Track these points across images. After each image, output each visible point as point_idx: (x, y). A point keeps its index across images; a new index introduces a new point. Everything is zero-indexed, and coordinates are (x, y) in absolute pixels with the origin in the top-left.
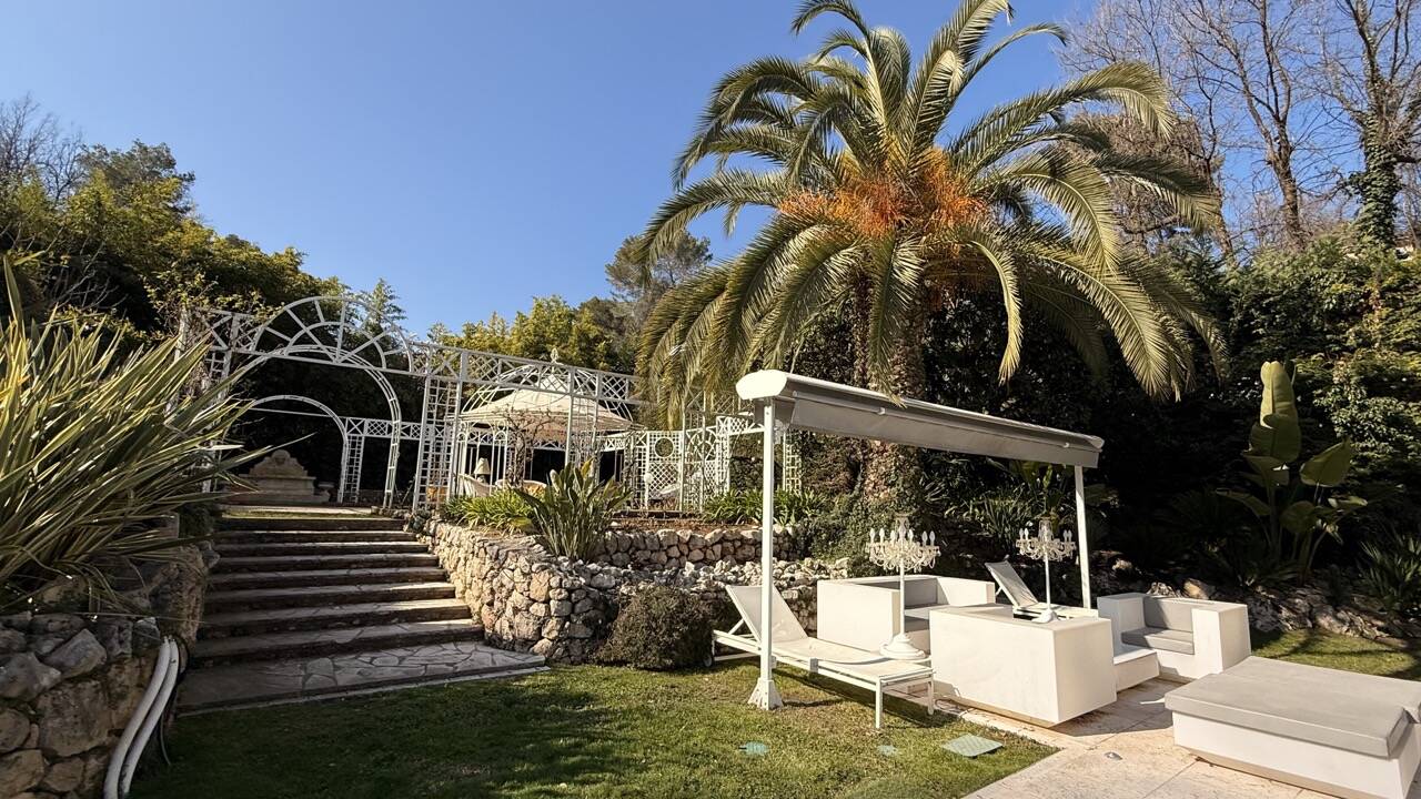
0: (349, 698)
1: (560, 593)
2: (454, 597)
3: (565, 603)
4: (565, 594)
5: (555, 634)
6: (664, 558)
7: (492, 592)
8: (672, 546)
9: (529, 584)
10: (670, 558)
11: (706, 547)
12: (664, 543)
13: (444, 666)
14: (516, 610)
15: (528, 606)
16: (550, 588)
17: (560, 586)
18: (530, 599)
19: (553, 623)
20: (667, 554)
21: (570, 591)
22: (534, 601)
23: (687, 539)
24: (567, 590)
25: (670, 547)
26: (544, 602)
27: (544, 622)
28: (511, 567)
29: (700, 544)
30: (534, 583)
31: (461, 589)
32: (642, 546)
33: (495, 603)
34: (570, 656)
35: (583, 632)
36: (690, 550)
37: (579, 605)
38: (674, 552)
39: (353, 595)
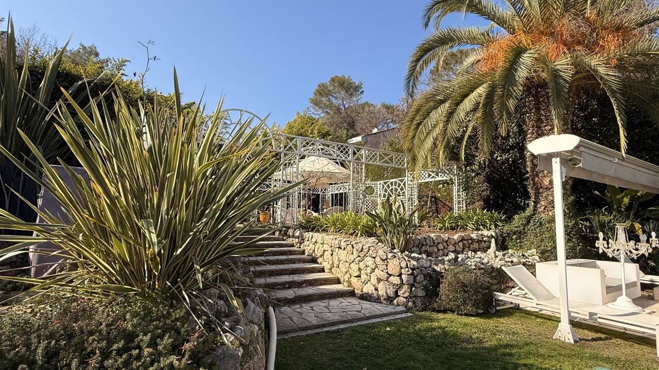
0: (327, 332)
1: (408, 271)
2: (324, 271)
3: (411, 276)
4: (410, 272)
5: (407, 295)
6: (436, 250)
7: (360, 269)
8: (439, 243)
9: (387, 265)
10: (438, 250)
11: (455, 243)
12: (436, 242)
13: (356, 313)
14: (379, 280)
15: (388, 278)
16: (401, 268)
17: (407, 267)
18: (388, 274)
19: (405, 288)
20: (437, 248)
21: (413, 269)
22: (390, 275)
23: (447, 239)
24: (412, 269)
25: (438, 243)
26: (398, 276)
27: (400, 288)
28: (374, 256)
29: (453, 243)
30: (390, 265)
31: (329, 267)
32: (425, 244)
33: (362, 276)
34: (416, 307)
35: (421, 293)
36: (448, 246)
37: (418, 277)
38: (441, 246)
39: (277, 271)
